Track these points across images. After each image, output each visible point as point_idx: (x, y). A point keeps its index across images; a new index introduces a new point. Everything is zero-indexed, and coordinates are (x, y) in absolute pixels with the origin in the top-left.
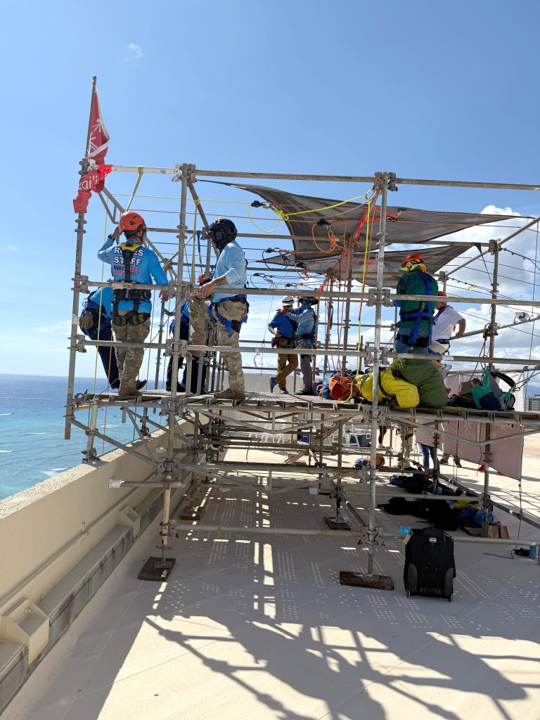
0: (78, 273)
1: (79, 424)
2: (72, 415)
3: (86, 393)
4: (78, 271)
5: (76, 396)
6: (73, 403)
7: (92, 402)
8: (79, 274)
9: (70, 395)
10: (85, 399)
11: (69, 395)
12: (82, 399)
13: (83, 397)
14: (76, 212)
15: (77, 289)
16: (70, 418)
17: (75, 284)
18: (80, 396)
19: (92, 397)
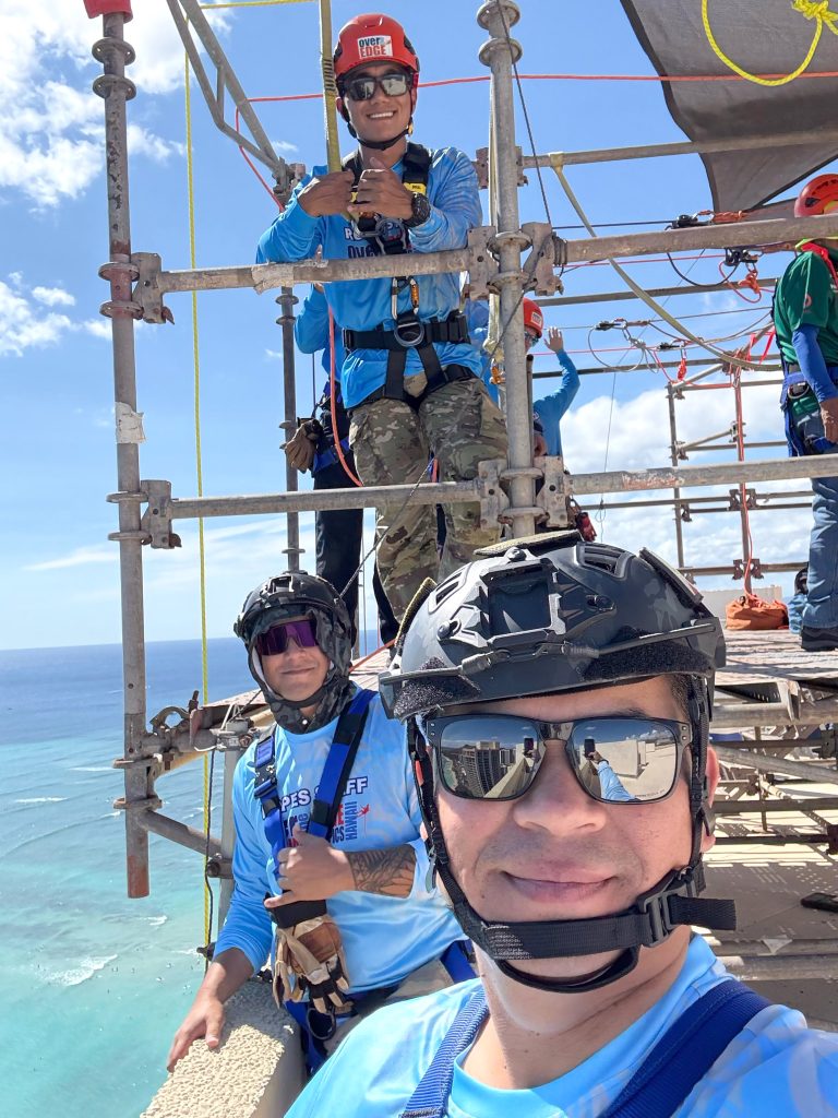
0: (119, 248)
1: (178, 831)
2: (151, 796)
3: (193, 704)
4: (120, 238)
5: (159, 722)
6: (147, 750)
7: (222, 738)
8: (126, 249)
9: (134, 720)
10: (192, 727)
11: (128, 717)
12: (182, 729)
13: (186, 720)
14: (92, 13)
15: (124, 306)
16: (142, 804)
17: (116, 289)
18: (173, 721)
19: (216, 716)
